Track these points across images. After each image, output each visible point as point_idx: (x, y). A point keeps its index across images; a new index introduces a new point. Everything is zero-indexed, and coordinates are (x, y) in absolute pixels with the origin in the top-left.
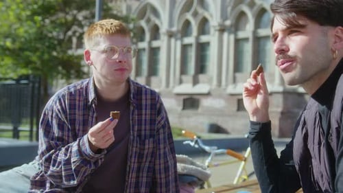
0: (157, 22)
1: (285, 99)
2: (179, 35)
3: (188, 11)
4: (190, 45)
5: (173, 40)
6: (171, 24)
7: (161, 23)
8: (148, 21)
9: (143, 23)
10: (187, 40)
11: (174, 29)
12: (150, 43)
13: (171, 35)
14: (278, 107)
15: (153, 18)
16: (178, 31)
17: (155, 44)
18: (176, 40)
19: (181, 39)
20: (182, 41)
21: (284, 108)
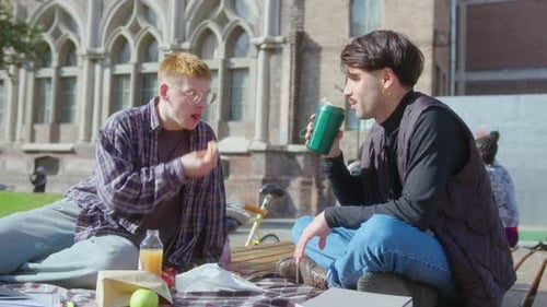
0: (72, 37)
1: (269, 161)
2: (108, 61)
3: (124, 24)
4: (127, 76)
5: (98, 68)
6: (95, 42)
7: (79, 40)
8: (57, 34)
9: (47, 37)
10: (121, 69)
11: (101, 50)
12: (58, 69)
13: (94, 59)
14: (259, 173)
15: (65, 31)
16: (106, 54)
17: (68, 72)
18: (103, 67)
19: (112, 65)
20: (113, 69)
21: (267, 175)
